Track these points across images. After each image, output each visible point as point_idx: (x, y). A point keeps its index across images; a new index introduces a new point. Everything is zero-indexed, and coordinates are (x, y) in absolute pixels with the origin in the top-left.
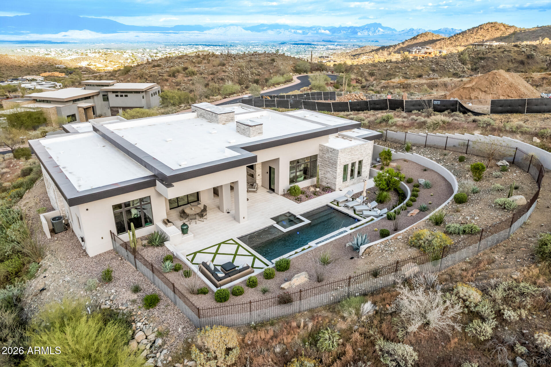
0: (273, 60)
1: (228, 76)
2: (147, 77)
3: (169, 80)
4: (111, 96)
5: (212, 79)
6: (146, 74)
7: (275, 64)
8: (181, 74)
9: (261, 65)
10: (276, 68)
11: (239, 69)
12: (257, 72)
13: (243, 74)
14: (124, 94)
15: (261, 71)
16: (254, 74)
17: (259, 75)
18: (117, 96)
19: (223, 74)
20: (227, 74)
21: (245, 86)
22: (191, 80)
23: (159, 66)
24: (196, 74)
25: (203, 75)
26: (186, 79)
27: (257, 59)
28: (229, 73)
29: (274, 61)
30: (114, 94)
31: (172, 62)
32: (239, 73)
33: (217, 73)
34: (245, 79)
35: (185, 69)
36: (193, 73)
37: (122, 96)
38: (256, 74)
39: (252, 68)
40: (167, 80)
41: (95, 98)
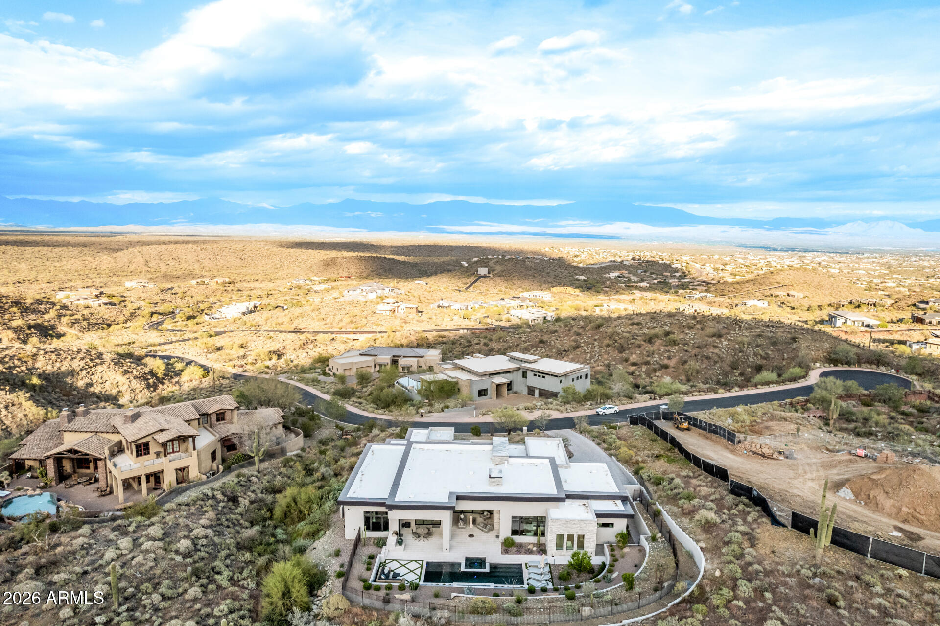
0: (794, 339)
1: (717, 354)
2: (617, 338)
3: (643, 347)
4: (530, 375)
5: (695, 355)
6: (618, 334)
7: (794, 345)
8: (661, 341)
9: (774, 344)
10: (795, 351)
11: (737, 346)
12: (763, 354)
13: (740, 354)
14: (542, 375)
15: (770, 353)
16: (759, 357)
17: (765, 359)
18: (535, 375)
19: (711, 351)
20: (717, 351)
21: (739, 372)
22: (669, 351)
23: (638, 324)
24: (679, 344)
25: (686, 348)
26: (663, 349)
27: (770, 334)
28: (720, 350)
29: (796, 342)
30: (533, 373)
31: (656, 321)
32: (735, 353)
33: (705, 346)
34: (742, 361)
35: (667, 334)
36: (674, 343)
37: (539, 376)
38: (761, 356)
39: (758, 346)
40: (639, 346)
41: (515, 373)
